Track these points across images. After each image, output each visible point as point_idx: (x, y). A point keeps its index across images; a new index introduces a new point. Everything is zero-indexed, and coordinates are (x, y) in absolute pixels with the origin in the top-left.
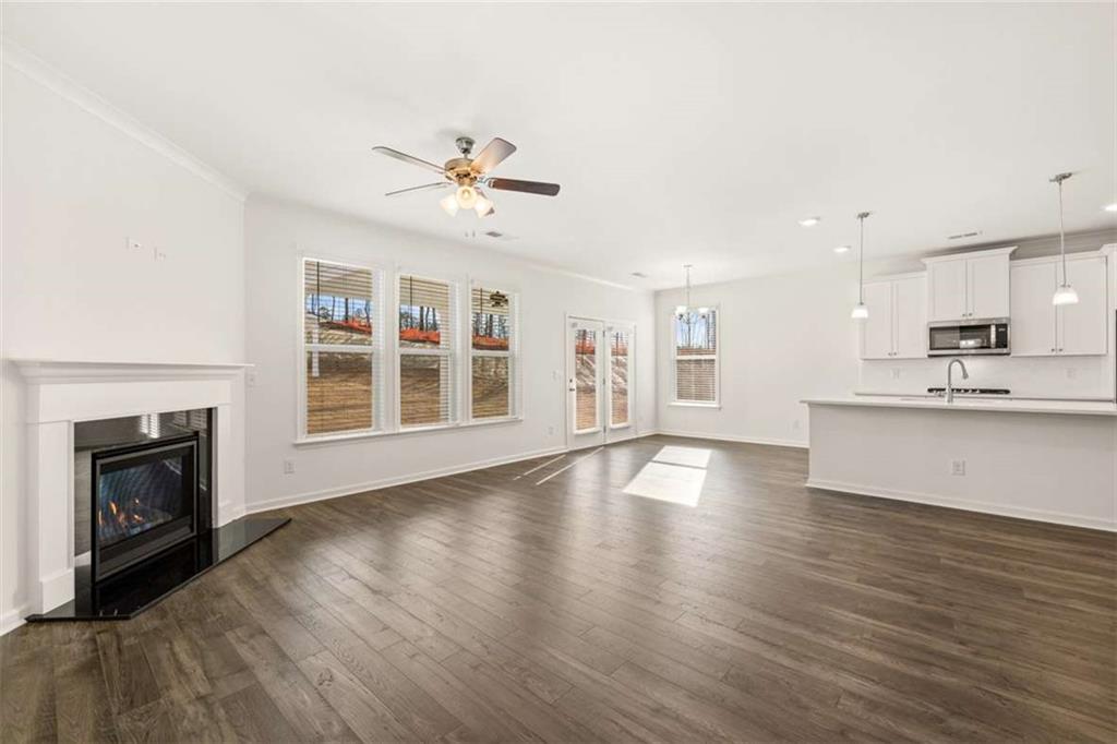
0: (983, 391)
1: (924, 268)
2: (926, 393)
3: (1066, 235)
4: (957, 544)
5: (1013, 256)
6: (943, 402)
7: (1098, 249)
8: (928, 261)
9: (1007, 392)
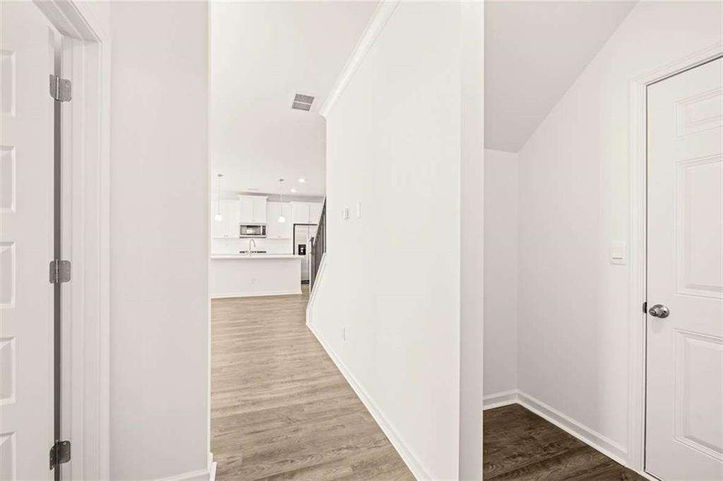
0: (258, 252)
1: (238, 199)
2: (238, 252)
3: (283, 195)
4: (255, 305)
5: (268, 200)
6: (247, 256)
7: (289, 202)
8: (240, 196)
9: (265, 252)
